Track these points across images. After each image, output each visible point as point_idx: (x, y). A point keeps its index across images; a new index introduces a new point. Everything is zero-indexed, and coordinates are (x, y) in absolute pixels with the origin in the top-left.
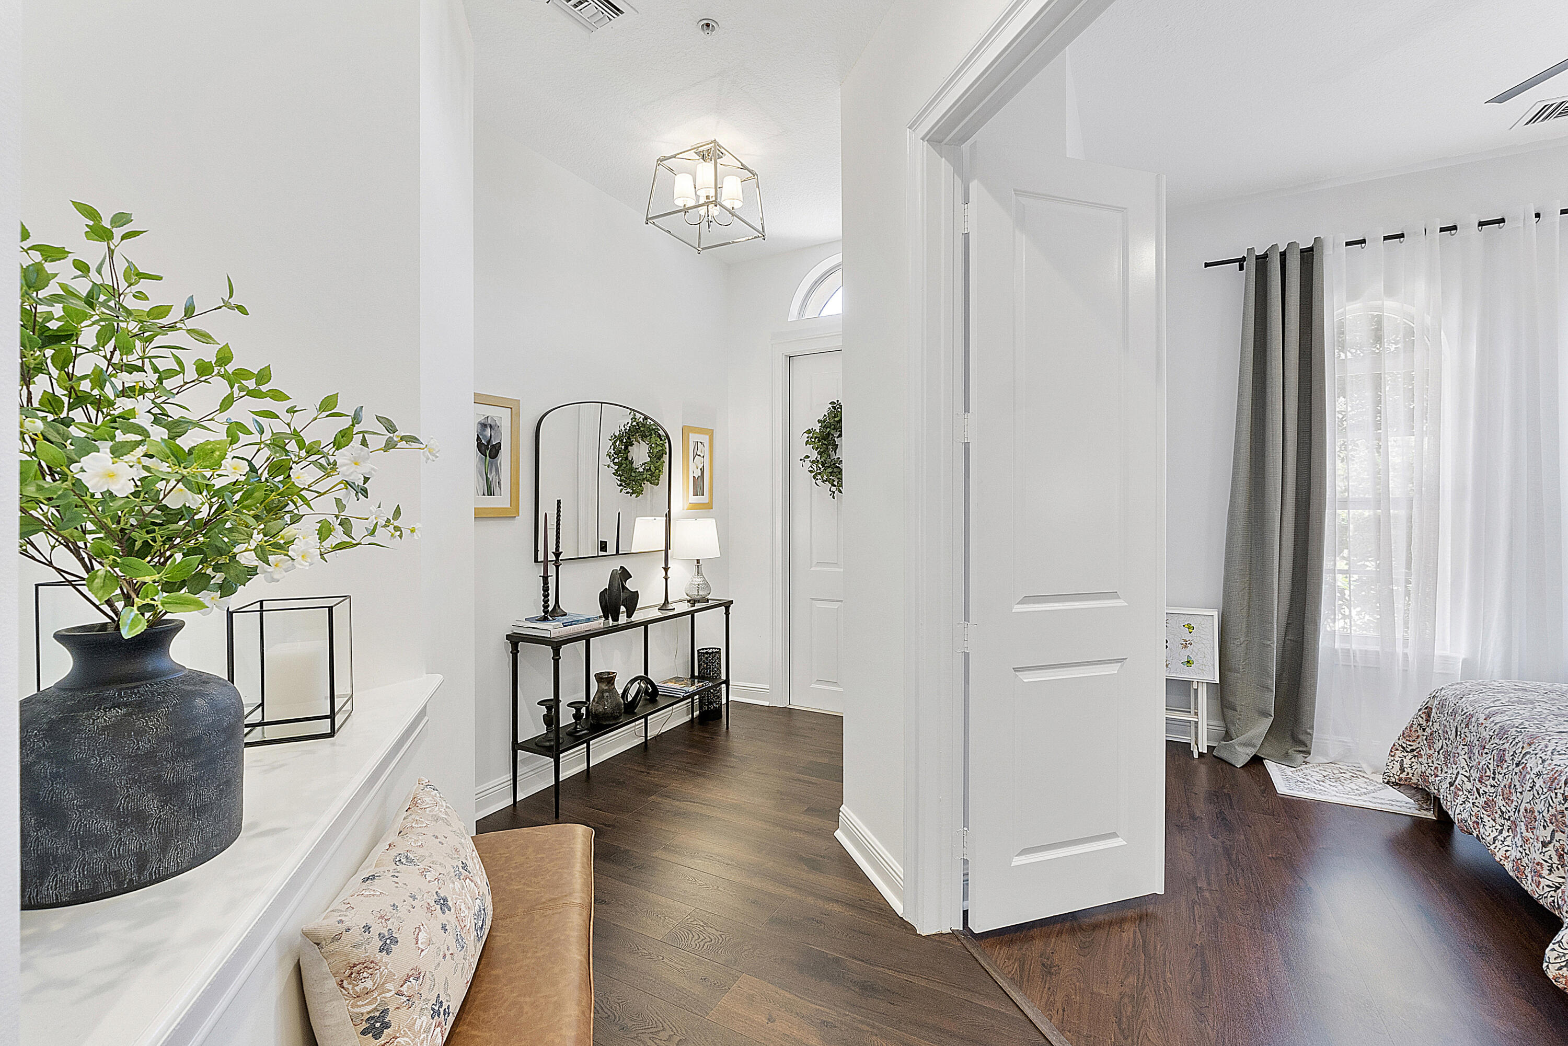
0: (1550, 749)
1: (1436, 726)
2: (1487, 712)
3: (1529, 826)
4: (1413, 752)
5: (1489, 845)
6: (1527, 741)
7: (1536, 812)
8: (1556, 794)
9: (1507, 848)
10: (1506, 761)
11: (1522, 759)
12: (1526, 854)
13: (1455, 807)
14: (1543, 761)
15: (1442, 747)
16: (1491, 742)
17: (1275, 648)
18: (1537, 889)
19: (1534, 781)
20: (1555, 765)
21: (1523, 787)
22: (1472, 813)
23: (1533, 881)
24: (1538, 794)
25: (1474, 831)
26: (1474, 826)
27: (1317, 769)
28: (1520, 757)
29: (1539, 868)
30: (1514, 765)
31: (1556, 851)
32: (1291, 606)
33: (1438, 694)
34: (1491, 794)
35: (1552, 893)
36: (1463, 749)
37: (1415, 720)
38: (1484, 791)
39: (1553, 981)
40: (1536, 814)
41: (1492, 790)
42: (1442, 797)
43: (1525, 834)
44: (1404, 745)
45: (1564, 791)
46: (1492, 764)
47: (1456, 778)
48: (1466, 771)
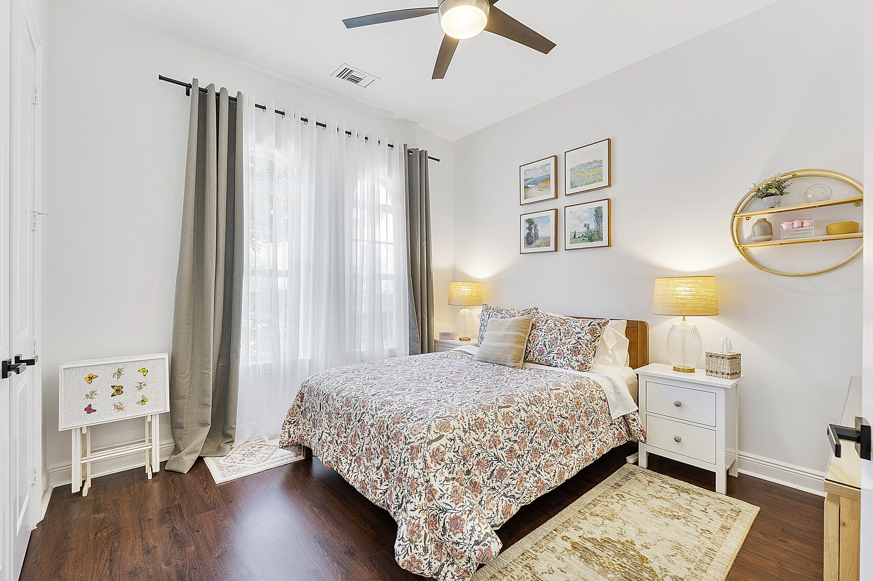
0: (374, 407)
1: (307, 404)
2: (337, 391)
3: (369, 459)
4: (295, 423)
5: (345, 475)
6: (362, 405)
7: (372, 449)
8: (383, 435)
9: (355, 474)
10: (352, 420)
11: (361, 417)
12: (367, 476)
13: (323, 454)
14: (373, 416)
15: (311, 417)
16: (342, 410)
17: (212, 374)
18: (375, 497)
19: (369, 430)
20: (380, 417)
21: (363, 435)
22: (333, 456)
23: (372, 492)
24: (373, 437)
25: (335, 467)
26: (334, 464)
27: (239, 451)
28: (360, 416)
29: (375, 484)
30: (357, 422)
31: (384, 471)
32: (221, 342)
33: (307, 384)
34: (344, 443)
35: (383, 497)
36: (325, 416)
37: (295, 403)
38: (340, 441)
39: (402, 567)
40: (372, 450)
41: (345, 439)
42: (313, 449)
43: (367, 464)
44: (290, 420)
45: (387, 433)
46: (344, 424)
47: (322, 435)
48: (328, 430)
